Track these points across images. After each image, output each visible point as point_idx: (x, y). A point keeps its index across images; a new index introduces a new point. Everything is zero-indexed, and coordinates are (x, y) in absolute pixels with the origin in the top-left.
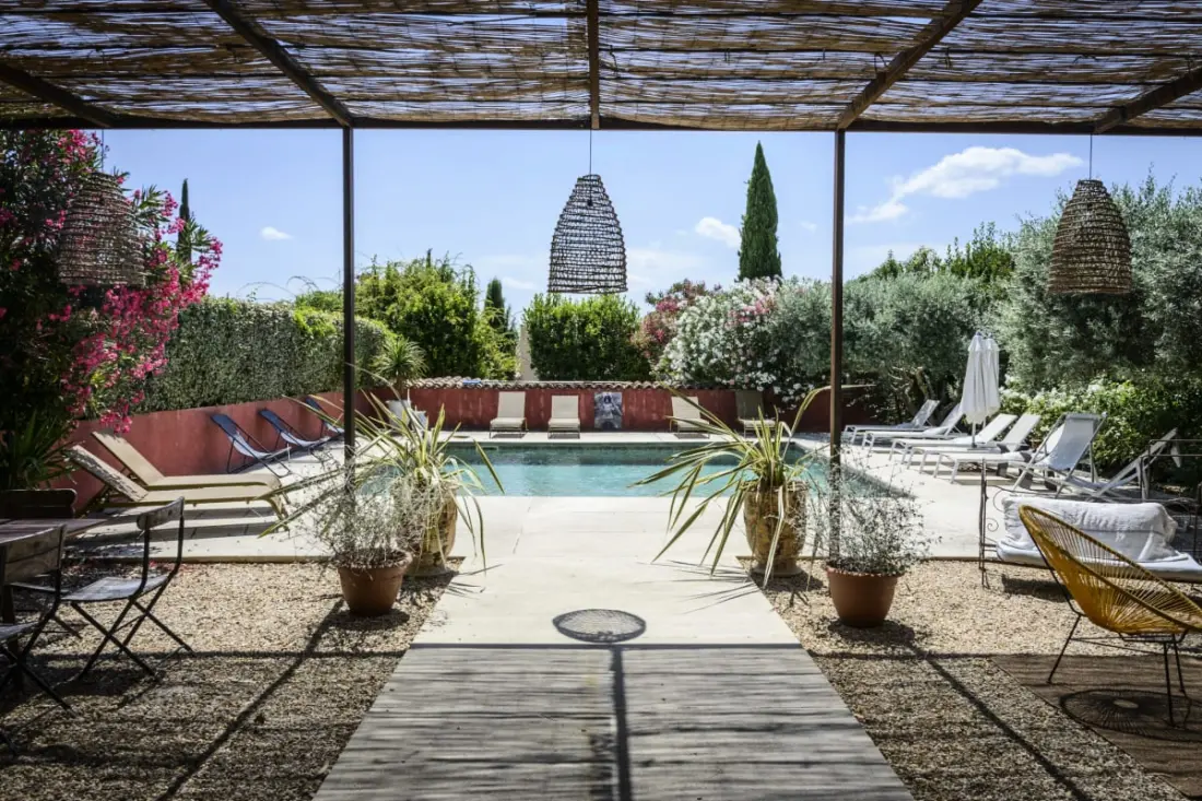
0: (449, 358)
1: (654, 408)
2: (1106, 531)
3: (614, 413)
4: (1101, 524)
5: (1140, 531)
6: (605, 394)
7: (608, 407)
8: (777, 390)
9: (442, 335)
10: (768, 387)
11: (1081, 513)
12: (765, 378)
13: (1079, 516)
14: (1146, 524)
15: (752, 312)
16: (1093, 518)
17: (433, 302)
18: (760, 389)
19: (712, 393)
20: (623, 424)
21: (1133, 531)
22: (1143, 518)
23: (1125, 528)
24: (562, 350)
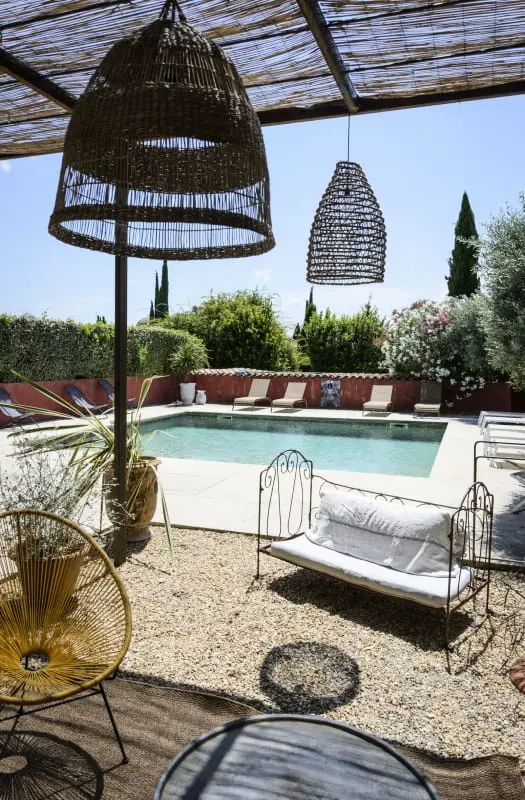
0: (250, 355)
1: (364, 392)
2: (383, 534)
3: (335, 395)
4: (382, 527)
5: (416, 540)
6: (328, 382)
7: (330, 391)
8: (453, 382)
9: (245, 341)
10: (446, 379)
11: (369, 513)
12: (443, 372)
13: (367, 516)
14: (423, 533)
15: (437, 322)
16: (377, 520)
17: (241, 318)
18: (440, 380)
19: (408, 382)
20: (341, 403)
21: (408, 538)
22: (421, 525)
23: (401, 534)
24: (325, 350)
